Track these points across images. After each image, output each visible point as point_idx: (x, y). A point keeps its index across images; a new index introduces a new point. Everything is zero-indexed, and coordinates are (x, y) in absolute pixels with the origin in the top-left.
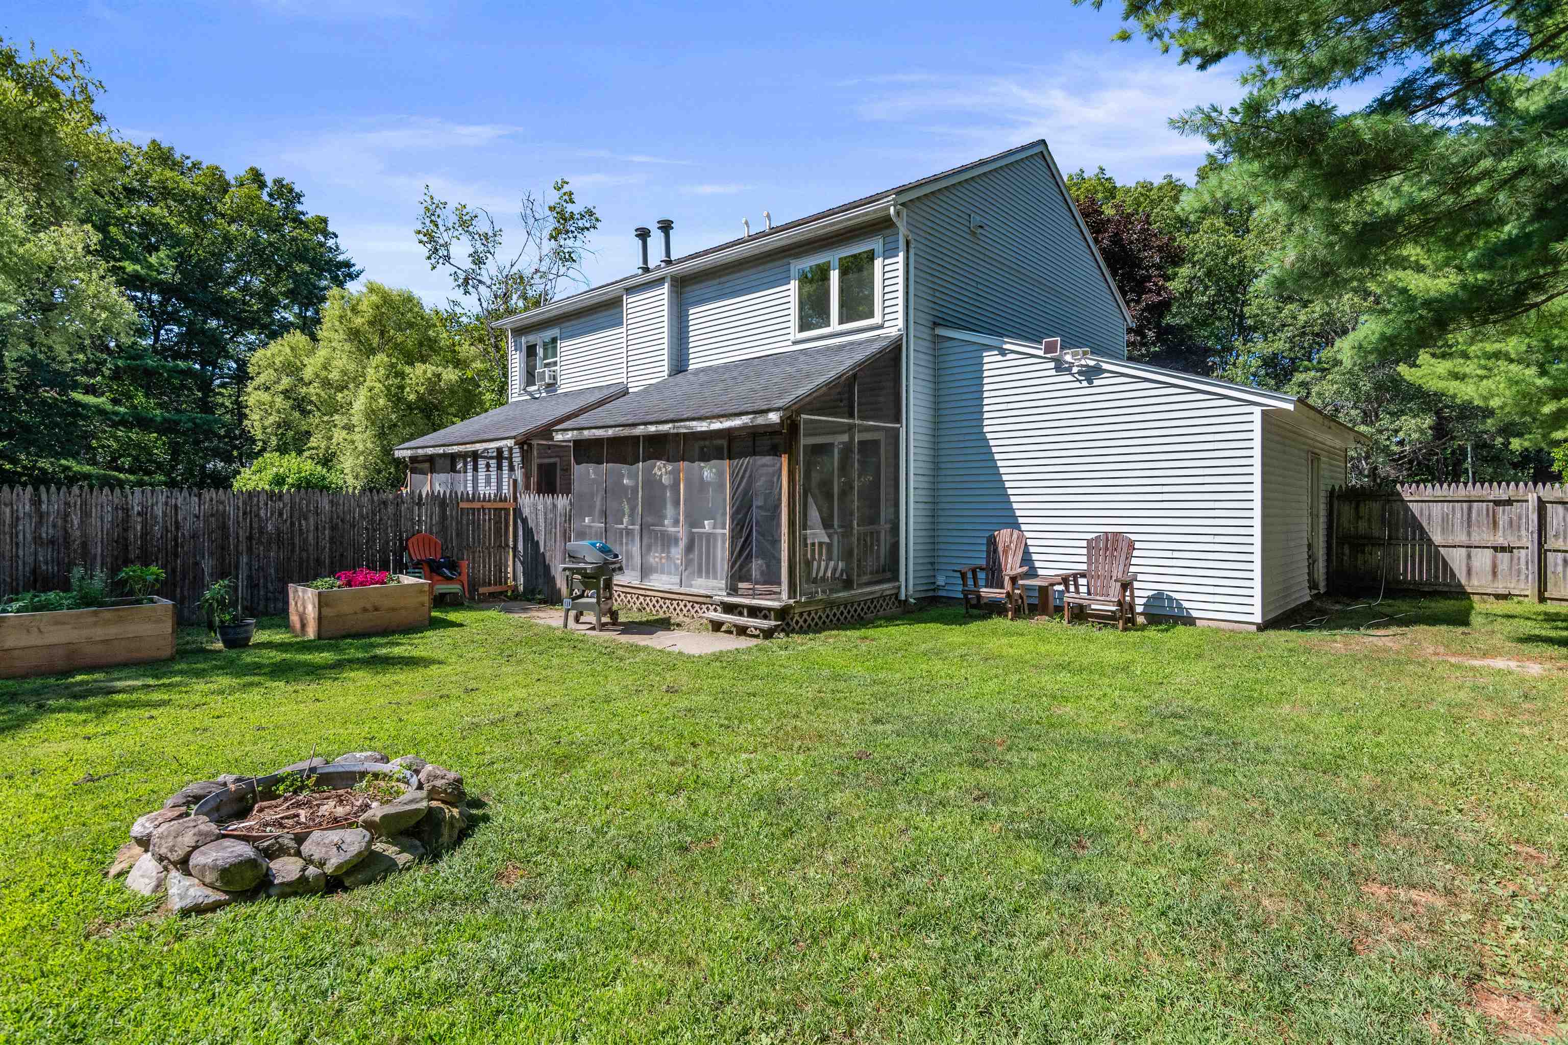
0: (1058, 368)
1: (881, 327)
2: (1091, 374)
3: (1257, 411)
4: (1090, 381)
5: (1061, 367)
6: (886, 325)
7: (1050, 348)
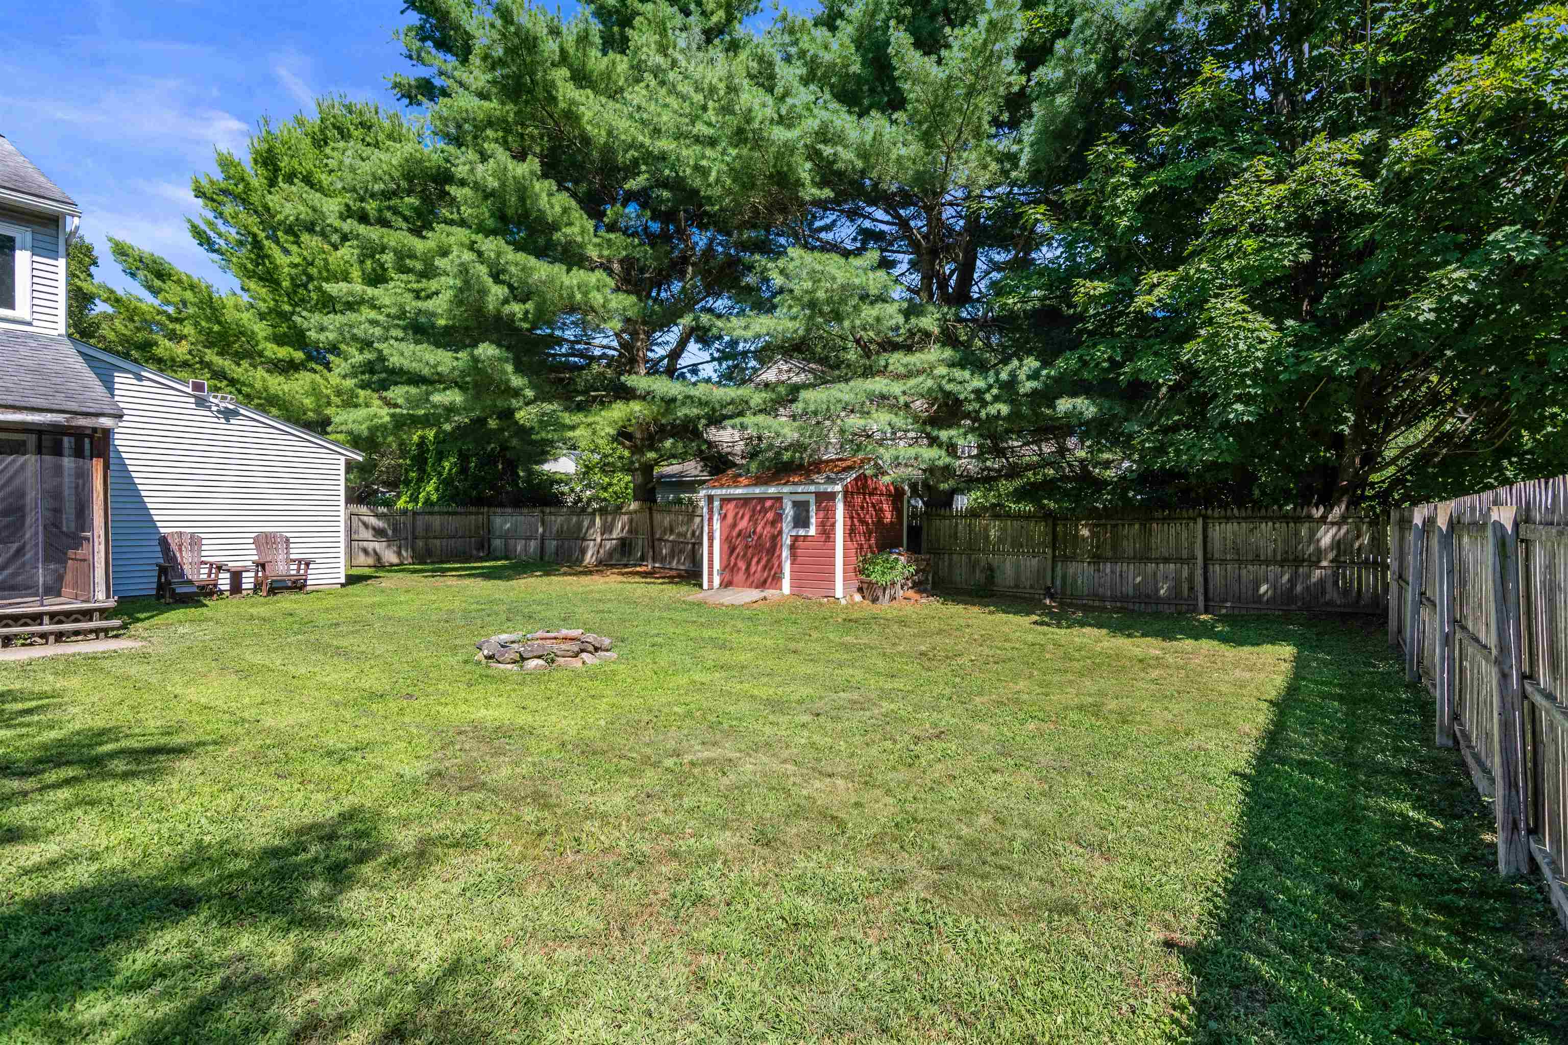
0: (197, 404)
1: (30, 324)
2: (228, 415)
3: (343, 458)
4: (228, 420)
5: (201, 403)
6: (35, 323)
7: (198, 387)
